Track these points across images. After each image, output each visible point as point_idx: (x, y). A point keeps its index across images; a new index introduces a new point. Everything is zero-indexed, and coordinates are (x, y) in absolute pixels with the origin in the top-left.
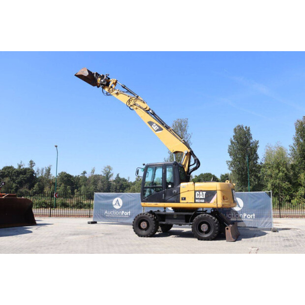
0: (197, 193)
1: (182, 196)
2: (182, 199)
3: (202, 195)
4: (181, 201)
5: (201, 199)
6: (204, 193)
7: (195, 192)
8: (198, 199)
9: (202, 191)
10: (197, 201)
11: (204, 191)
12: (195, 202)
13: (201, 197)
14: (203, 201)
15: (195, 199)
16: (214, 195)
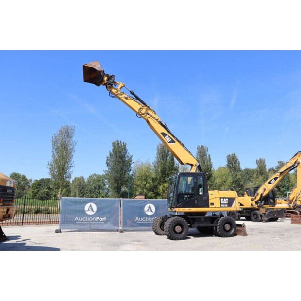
0: (222, 199)
1: (210, 201)
2: (211, 205)
3: (226, 201)
4: (210, 206)
5: (225, 204)
6: (227, 199)
7: (221, 198)
8: (223, 204)
9: (226, 198)
10: (222, 206)
11: (227, 198)
12: (221, 207)
13: (225, 203)
14: (226, 206)
15: (221, 204)
16: (234, 201)
